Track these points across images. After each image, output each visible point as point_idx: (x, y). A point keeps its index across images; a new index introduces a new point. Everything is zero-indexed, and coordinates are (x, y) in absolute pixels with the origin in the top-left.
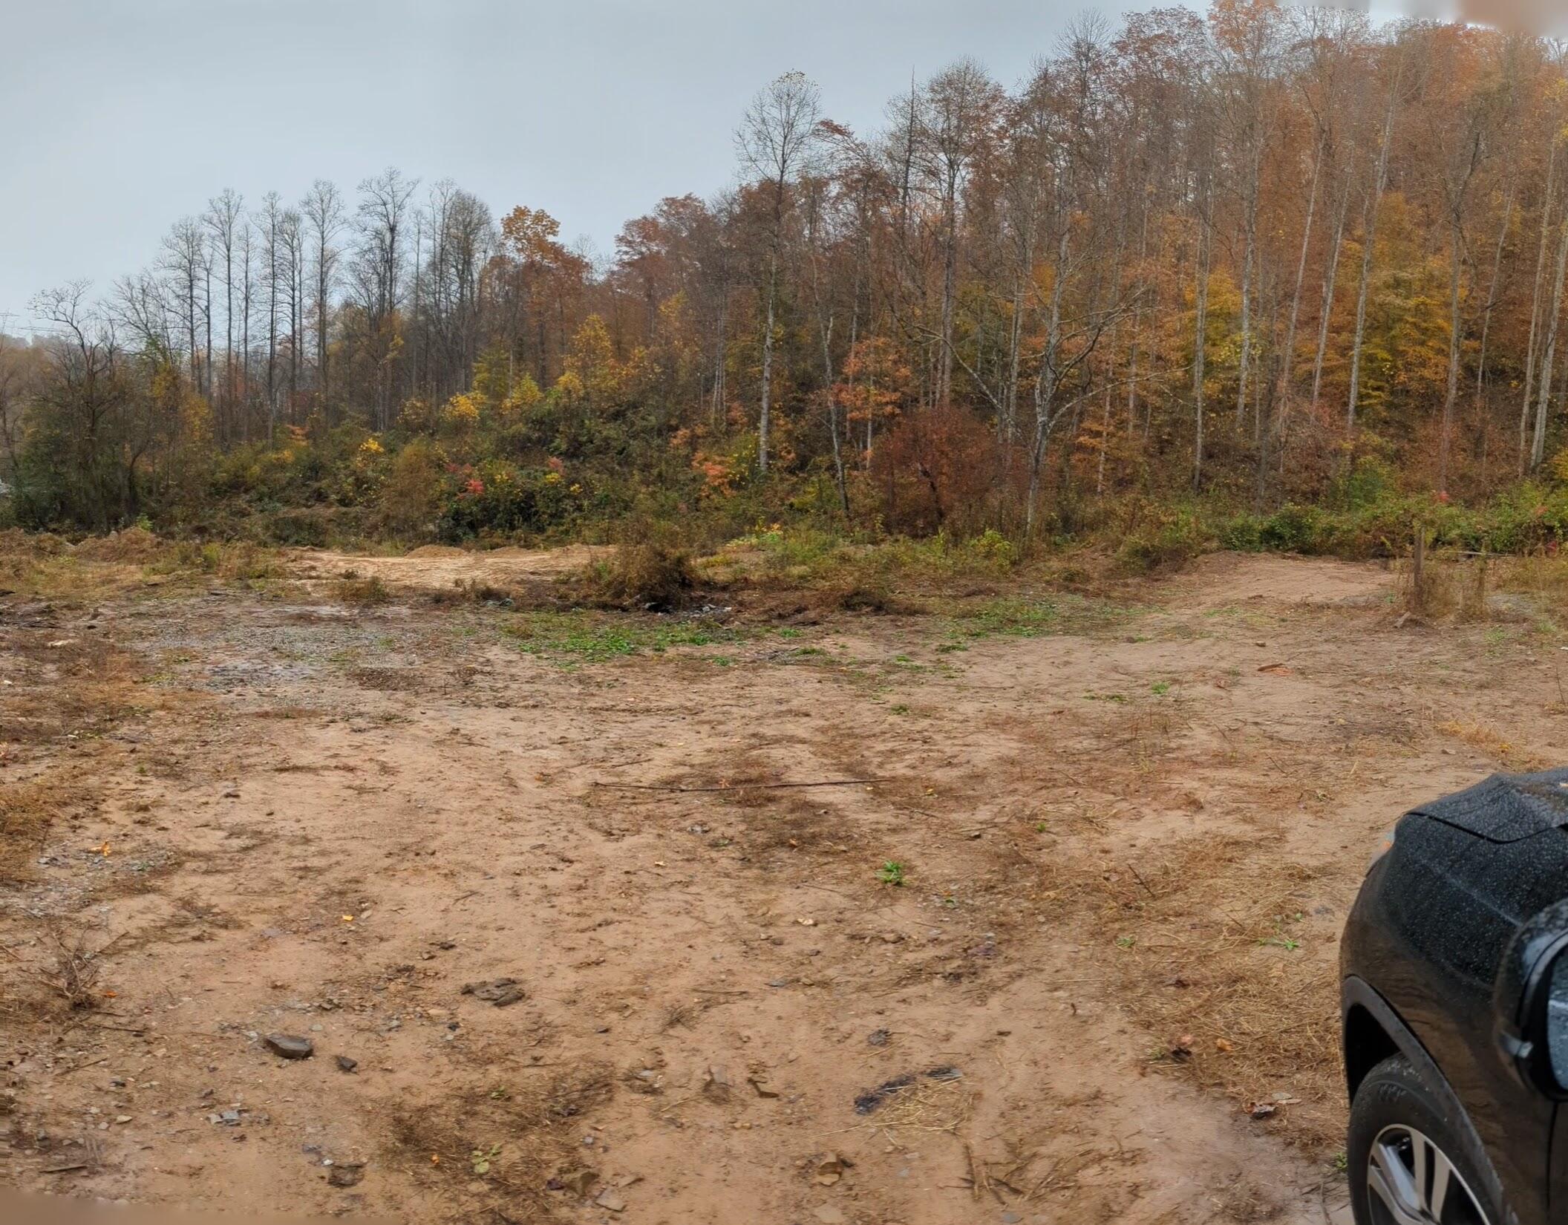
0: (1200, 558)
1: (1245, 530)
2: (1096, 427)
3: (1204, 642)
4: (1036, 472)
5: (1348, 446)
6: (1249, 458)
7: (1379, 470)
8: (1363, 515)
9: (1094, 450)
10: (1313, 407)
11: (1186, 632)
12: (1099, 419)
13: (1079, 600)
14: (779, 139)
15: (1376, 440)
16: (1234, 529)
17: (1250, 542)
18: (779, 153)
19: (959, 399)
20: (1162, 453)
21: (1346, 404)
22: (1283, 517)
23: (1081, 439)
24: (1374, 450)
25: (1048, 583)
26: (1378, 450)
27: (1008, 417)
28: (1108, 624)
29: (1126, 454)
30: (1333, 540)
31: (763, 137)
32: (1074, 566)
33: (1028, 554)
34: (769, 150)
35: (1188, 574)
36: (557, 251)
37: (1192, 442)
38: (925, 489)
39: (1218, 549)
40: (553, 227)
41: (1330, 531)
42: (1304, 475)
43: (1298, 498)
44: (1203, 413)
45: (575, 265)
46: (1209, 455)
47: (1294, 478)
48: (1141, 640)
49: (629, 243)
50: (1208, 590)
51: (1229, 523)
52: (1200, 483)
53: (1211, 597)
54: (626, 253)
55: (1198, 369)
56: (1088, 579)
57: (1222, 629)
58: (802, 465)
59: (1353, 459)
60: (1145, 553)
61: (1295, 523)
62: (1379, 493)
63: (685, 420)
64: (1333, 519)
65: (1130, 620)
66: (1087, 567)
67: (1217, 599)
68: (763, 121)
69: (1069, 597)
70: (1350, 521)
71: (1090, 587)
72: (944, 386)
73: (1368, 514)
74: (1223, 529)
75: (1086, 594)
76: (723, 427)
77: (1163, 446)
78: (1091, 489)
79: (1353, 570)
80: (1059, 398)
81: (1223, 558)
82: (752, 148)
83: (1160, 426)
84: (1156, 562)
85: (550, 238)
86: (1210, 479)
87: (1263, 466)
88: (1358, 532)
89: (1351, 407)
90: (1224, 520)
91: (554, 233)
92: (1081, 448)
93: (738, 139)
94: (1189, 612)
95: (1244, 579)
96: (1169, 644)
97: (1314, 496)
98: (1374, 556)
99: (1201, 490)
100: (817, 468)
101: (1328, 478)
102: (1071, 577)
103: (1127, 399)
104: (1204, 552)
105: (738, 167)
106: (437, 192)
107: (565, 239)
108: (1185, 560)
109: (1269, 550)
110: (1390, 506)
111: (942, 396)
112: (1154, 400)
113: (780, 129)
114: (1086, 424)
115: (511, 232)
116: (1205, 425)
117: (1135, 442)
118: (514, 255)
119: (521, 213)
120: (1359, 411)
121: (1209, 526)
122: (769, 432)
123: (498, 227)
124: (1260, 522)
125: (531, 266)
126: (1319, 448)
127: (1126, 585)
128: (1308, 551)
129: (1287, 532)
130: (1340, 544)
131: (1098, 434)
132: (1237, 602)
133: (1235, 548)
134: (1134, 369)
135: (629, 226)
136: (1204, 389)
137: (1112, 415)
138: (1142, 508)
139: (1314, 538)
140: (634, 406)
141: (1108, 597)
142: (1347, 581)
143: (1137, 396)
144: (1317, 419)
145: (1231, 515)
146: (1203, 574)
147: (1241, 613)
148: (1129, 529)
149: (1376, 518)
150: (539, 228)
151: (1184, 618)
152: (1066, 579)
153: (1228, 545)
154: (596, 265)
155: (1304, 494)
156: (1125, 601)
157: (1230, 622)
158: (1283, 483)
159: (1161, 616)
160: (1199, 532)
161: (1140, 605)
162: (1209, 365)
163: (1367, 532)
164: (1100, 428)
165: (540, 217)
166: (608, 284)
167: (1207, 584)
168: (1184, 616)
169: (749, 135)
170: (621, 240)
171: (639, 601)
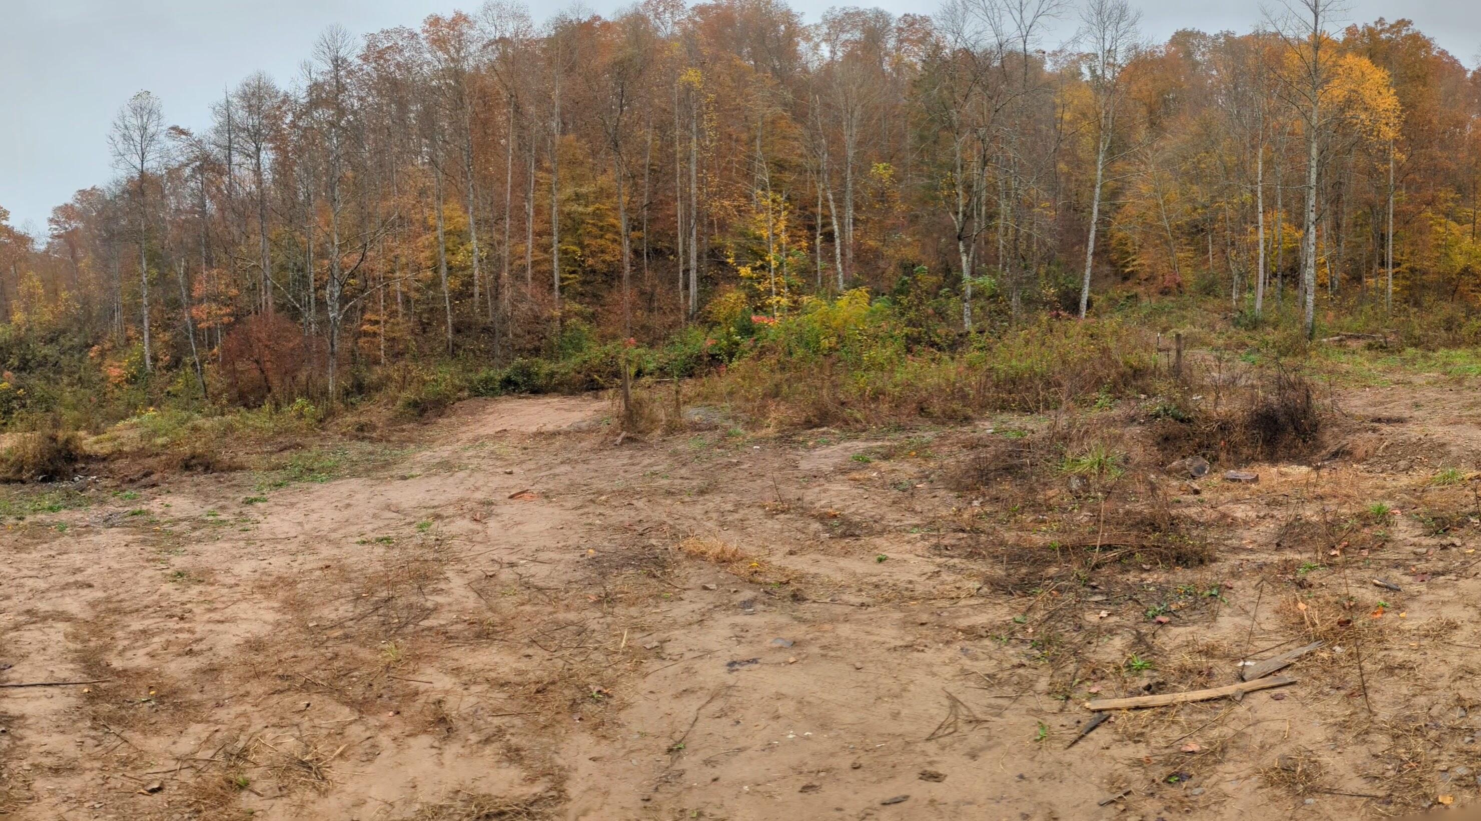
0: (457, 404)
1: (487, 381)
2: (374, 318)
3: (461, 474)
4: (332, 353)
5: (557, 313)
6: (486, 330)
7: (582, 328)
8: (575, 360)
9: (375, 334)
10: (528, 290)
11: (447, 466)
12: (376, 312)
13: (367, 446)
15: (577, 307)
16: (481, 381)
17: (492, 389)
18: (139, 148)
19: (280, 308)
20: (424, 332)
21: (552, 285)
22: (516, 368)
23: (364, 327)
24: (576, 314)
25: (344, 434)
26: (579, 314)
27: (310, 315)
28: (386, 465)
29: (399, 334)
30: (555, 381)
32: (363, 419)
33: (331, 413)
34: (132, 147)
35: (448, 417)
36: (9, 231)
37: (445, 322)
38: (256, 373)
39: (469, 397)
40: (5, 215)
41: (552, 375)
42: (528, 337)
43: (525, 354)
44: (450, 302)
45: (23, 239)
46: (457, 331)
47: (520, 340)
48: (412, 476)
49: (58, 223)
50: (464, 429)
51: (475, 377)
52: (453, 351)
53: (466, 434)
54: (56, 229)
55: (443, 271)
56: (374, 428)
57: (475, 461)
58: (177, 364)
59: (562, 322)
60: (415, 404)
61: (525, 372)
62: (585, 344)
63: (97, 340)
64: (553, 366)
65: (404, 459)
66: (374, 419)
67: (470, 435)
68: (126, 127)
69: (359, 444)
70: (566, 366)
71: (374, 435)
72: (267, 299)
73: (578, 360)
74: (471, 382)
75: (372, 440)
76: (123, 342)
77: (425, 327)
78: (377, 362)
79: (573, 402)
80: (344, 299)
81: (473, 403)
82: (121, 147)
83: (421, 314)
84: (424, 410)
85: (4, 223)
86: (459, 347)
87: (497, 334)
88: (573, 374)
89: (556, 286)
90: (471, 375)
91: (7, 219)
92: (366, 334)
94: (449, 448)
95: (491, 418)
96: (434, 478)
97: (537, 351)
98: (587, 390)
99: (454, 355)
100: (186, 365)
101: (545, 337)
102: (361, 428)
103: (396, 297)
104: (459, 399)
108: (446, 407)
109: (508, 397)
110: (595, 352)
111: (267, 307)
112: (414, 295)
113: (138, 132)
114: (368, 316)
116: (452, 310)
117: (403, 326)
120: (562, 289)
121: (461, 381)
122: (151, 343)
124: (498, 374)
126: (537, 317)
127: (403, 430)
128: (537, 391)
129: (520, 379)
130: (561, 384)
131: (377, 322)
132: (488, 437)
133: (482, 395)
134: (398, 274)
135: (57, 210)
136: (448, 284)
137: (385, 308)
138: (410, 372)
139: (540, 382)
140: (63, 332)
141: (389, 441)
142: (569, 410)
143: (402, 293)
144: (532, 296)
145: (477, 371)
146: (459, 416)
147: (490, 446)
148: (402, 388)
149: (585, 362)
151: (446, 454)
152: (358, 430)
153: (476, 393)
154: (36, 239)
155: (529, 351)
156: (402, 444)
157: (482, 455)
158: (513, 345)
159: (428, 453)
160: (454, 386)
161: (412, 446)
162: (450, 268)
163: (579, 373)
164: (377, 318)
167: (463, 424)
168: (444, 452)
170: (51, 220)
171: (34, 475)
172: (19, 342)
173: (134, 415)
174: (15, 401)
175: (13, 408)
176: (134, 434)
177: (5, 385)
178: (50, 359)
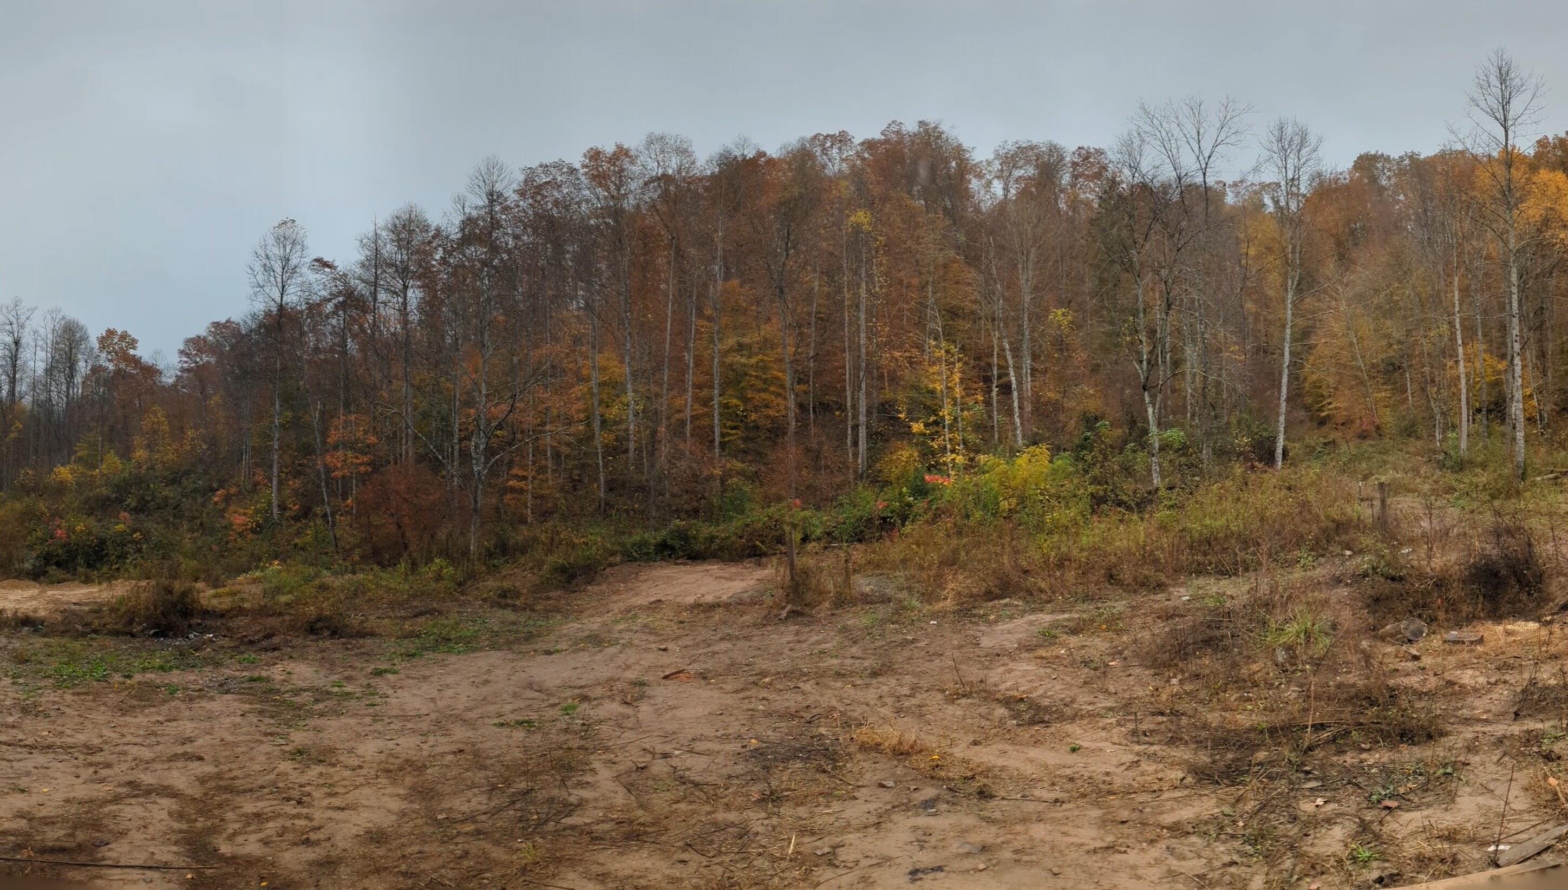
0: (608, 570)
1: (643, 544)
2: (521, 473)
3: (612, 650)
4: (475, 510)
5: (718, 472)
6: (641, 488)
7: (745, 488)
8: (737, 523)
9: (522, 491)
10: (687, 446)
11: (596, 640)
12: (524, 467)
13: (509, 615)
14: (279, 270)
15: (739, 465)
16: (634, 545)
17: (648, 554)
18: (279, 280)
19: (421, 458)
20: (575, 490)
21: (713, 441)
22: (672, 532)
23: (511, 483)
24: (738, 473)
25: (485, 600)
26: (741, 473)
27: (453, 468)
28: (529, 638)
29: (547, 492)
30: (714, 546)
31: (267, 269)
32: (506, 584)
33: (472, 576)
34: (272, 279)
35: (598, 584)
36: (136, 361)
37: (597, 479)
38: (393, 529)
39: (622, 562)
40: (133, 343)
41: (712, 539)
42: (685, 497)
43: (683, 515)
44: (603, 458)
45: (150, 371)
46: (611, 488)
47: (677, 501)
48: (558, 651)
49: (187, 355)
50: (615, 598)
51: (628, 540)
52: (605, 510)
53: (618, 605)
54: (186, 362)
55: (597, 425)
56: (517, 595)
57: (627, 636)
58: (306, 513)
59: (723, 482)
60: (563, 570)
61: (683, 536)
62: (748, 506)
63: (222, 483)
64: (713, 530)
65: (550, 631)
66: (517, 584)
67: (622, 605)
68: (267, 257)
69: (500, 612)
70: (727, 530)
71: (518, 603)
72: (408, 449)
73: (740, 523)
74: (623, 545)
75: (515, 608)
76: (249, 487)
77: (576, 484)
78: (523, 521)
79: (733, 570)
80: (490, 452)
81: (626, 569)
82: (260, 278)
83: (571, 469)
84: (573, 576)
85: (132, 352)
86: (612, 507)
87: (653, 493)
88: (734, 538)
89: (717, 443)
90: (625, 538)
91: (134, 348)
92: (512, 490)
93: (250, 272)
94: (599, 620)
95: (644, 586)
96: (582, 654)
97: (695, 512)
98: (749, 556)
99: (606, 515)
100: (316, 515)
101: (705, 498)
102: (504, 594)
103: (545, 452)
104: (611, 565)
105: (251, 291)
106: (49, 317)
107: (143, 352)
108: (596, 572)
109: (664, 563)
110: (758, 516)
111: (407, 457)
112: (565, 450)
113: (279, 262)
114: (515, 471)
115: (104, 347)
116: (606, 466)
117: (552, 482)
118: (107, 364)
119: (111, 333)
120: (723, 445)
121: (613, 544)
122: (279, 490)
123: (95, 344)
124: (653, 537)
125: (118, 372)
126: (695, 475)
127: (549, 598)
128: (695, 557)
129: (677, 544)
130: (721, 549)
131: (524, 478)
132: (640, 607)
133: (635, 560)
134: (548, 427)
135: (188, 341)
136: (601, 438)
137: (534, 463)
138: (558, 533)
139: (700, 547)
140: (187, 473)
141: (533, 610)
142: (730, 579)
143: (552, 447)
144: (691, 453)
145: (630, 534)
146: (610, 584)
147: (643, 619)
148: (549, 551)
149: (747, 526)
150: (124, 344)
151: (595, 627)
152: (500, 596)
153: (629, 558)
154: (165, 372)
155: (687, 512)
156: (547, 613)
157: (635, 628)
158: (670, 506)
159: (576, 625)
160: (605, 550)
161: (559, 617)
162: (604, 422)
163: (741, 537)
164: (525, 473)
165: (124, 336)
166: (175, 386)
167: (615, 593)
168: (593, 624)
169: (258, 268)
170: (182, 352)
171: (145, 628)
172: (139, 481)
173: (257, 568)
174: (130, 545)
175: (127, 552)
176: (256, 589)
177: (120, 527)
178: (171, 501)
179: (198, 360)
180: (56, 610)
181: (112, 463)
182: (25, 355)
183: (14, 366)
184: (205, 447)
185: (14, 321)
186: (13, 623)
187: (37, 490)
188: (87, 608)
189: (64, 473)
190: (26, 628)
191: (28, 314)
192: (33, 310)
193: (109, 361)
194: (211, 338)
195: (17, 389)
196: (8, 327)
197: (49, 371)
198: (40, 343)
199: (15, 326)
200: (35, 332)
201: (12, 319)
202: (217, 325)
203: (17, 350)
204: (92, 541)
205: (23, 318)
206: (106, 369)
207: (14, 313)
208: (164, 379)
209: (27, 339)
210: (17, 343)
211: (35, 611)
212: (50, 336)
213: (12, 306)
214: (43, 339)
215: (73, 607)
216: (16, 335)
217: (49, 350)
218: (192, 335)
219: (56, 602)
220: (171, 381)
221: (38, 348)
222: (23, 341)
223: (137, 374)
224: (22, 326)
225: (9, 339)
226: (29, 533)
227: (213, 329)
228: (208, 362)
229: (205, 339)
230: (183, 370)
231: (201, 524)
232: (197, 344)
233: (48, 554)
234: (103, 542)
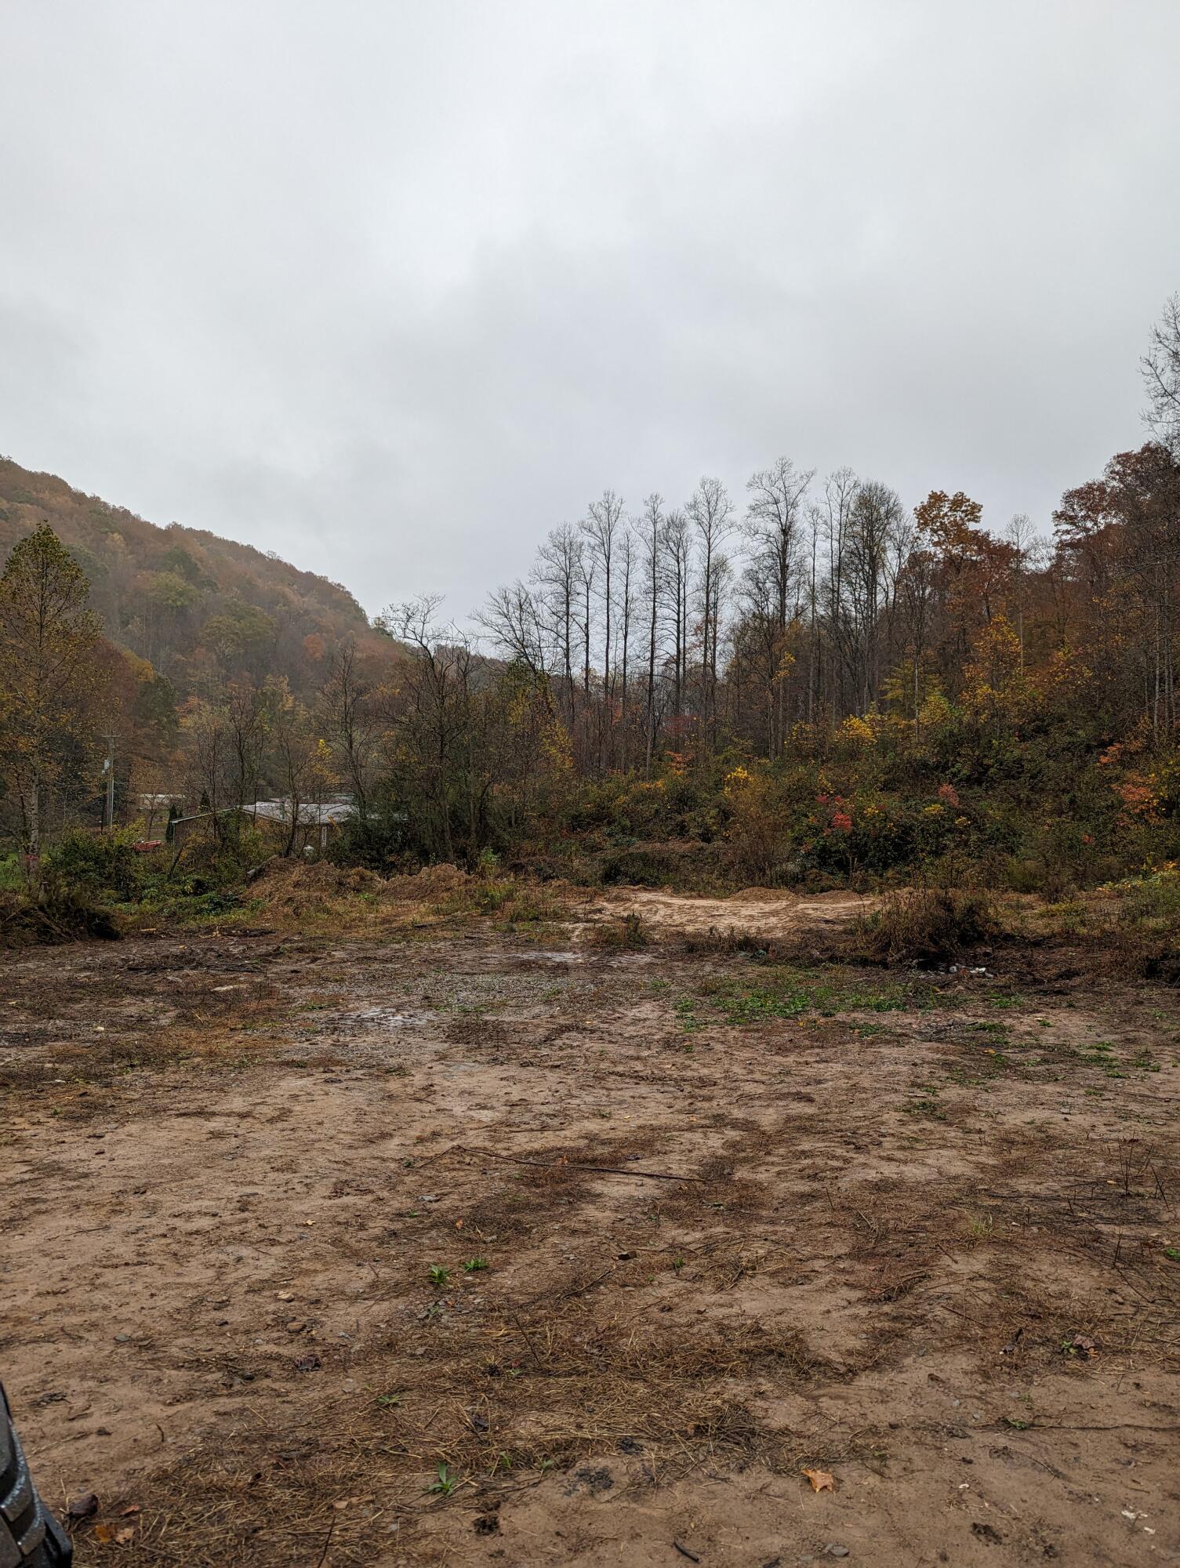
36: (981, 541)
40: (974, 511)
45: (1005, 554)
49: (1071, 520)
54: (1068, 532)
63: (1120, 733)
85: (972, 526)
91: (976, 519)
106: (834, 485)
115: (926, 524)
118: (931, 550)
119: (937, 499)
123: (910, 518)
125: (952, 562)
135: (1070, 497)
150: (959, 515)
154: (1032, 553)
165: (959, 502)
166: (1051, 574)
171: (905, 957)
172: (975, 735)
173: (1136, 873)
174: (950, 836)
175: (946, 847)
176: (1115, 907)
177: (934, 809)
178: (1027, 766)
179: (1089, 524)
180: (797, 931)
181: (933, 708)
182: (798, 551)
183: (784, 567)
184: (1088, 674)
185: (782, 498)
186: (726, 946)
187: (819, 754)
188: (841, 928)
189: (861, 726)
190: (743, 953)
191: (802, 484)
192: (809, 476)
193: (936, 544)
194: (1115, 483)
195: (790, 602)
196: (772, 508)
197: (838, 571)
198: (822, 528)
199: (782, 505)
200: (815, 511)
201: (777, 494)
202: (1124, 459)
203: (786, 543)
204: (890, 829)
205: (794, 490)
206: (930, 557)
207: (780, 484)
208: (1031, 566)
209: (802, 523)
210: (786, 531)
211: (770, 930)
212: (836, 516)
213: (777, 473)
214: (825, 523)
215: (823, 926)
216: (784, 518)
217: (836, 536)
218: (1079, 484)
219: (802, 917)
220: (1045, 565)
221: (819, 537)
222: (797, 526)
223: (983, 561)
224: (794, 505)
225: (774, 528)
226: (797, 819)
227: (1118, 468)
228: (1109, 526)
229: (1101, 488)
230: (1062, 546)
231: (1072, 802)
232: (1088, 498)
233: (824, 849)
234: (907, 830)
